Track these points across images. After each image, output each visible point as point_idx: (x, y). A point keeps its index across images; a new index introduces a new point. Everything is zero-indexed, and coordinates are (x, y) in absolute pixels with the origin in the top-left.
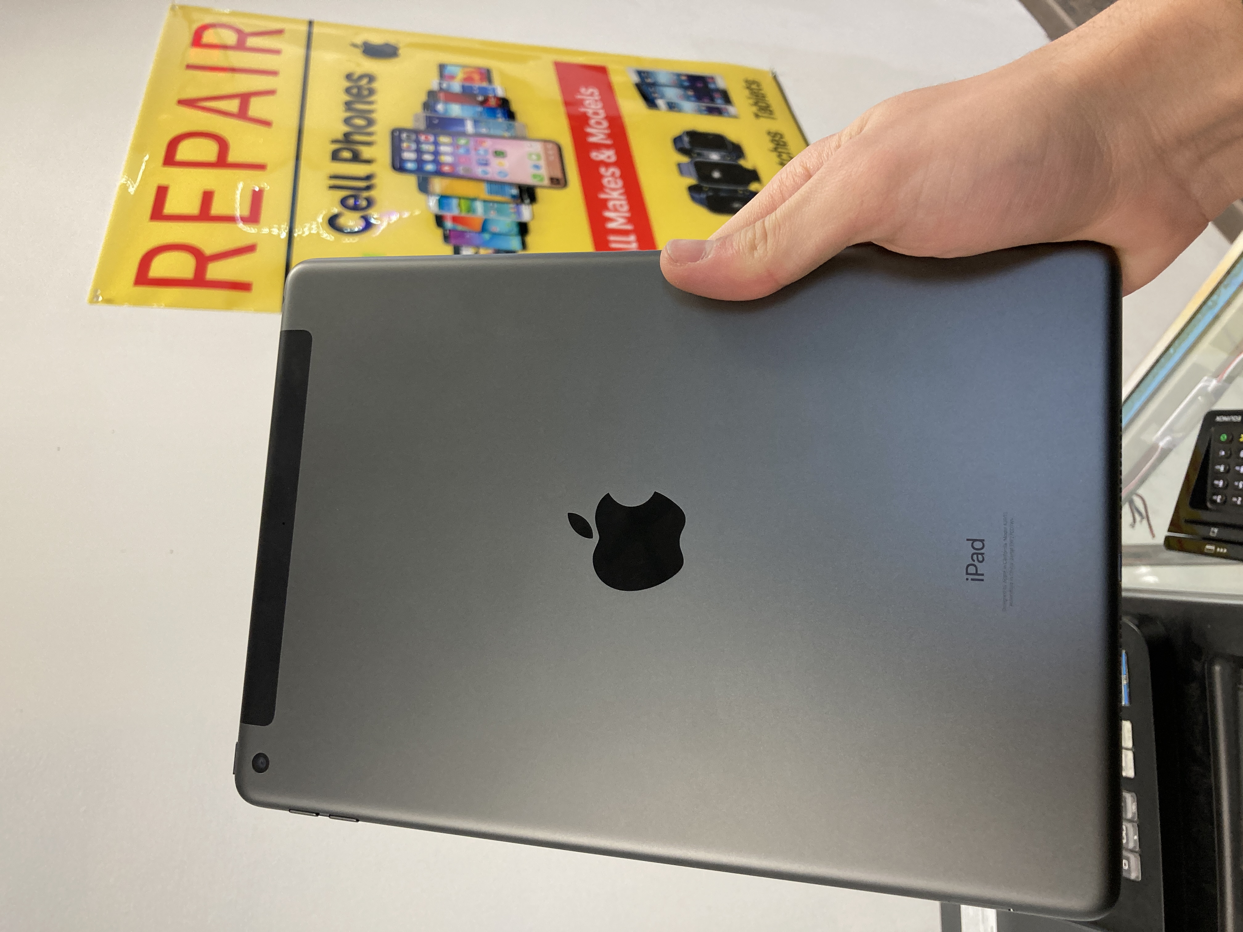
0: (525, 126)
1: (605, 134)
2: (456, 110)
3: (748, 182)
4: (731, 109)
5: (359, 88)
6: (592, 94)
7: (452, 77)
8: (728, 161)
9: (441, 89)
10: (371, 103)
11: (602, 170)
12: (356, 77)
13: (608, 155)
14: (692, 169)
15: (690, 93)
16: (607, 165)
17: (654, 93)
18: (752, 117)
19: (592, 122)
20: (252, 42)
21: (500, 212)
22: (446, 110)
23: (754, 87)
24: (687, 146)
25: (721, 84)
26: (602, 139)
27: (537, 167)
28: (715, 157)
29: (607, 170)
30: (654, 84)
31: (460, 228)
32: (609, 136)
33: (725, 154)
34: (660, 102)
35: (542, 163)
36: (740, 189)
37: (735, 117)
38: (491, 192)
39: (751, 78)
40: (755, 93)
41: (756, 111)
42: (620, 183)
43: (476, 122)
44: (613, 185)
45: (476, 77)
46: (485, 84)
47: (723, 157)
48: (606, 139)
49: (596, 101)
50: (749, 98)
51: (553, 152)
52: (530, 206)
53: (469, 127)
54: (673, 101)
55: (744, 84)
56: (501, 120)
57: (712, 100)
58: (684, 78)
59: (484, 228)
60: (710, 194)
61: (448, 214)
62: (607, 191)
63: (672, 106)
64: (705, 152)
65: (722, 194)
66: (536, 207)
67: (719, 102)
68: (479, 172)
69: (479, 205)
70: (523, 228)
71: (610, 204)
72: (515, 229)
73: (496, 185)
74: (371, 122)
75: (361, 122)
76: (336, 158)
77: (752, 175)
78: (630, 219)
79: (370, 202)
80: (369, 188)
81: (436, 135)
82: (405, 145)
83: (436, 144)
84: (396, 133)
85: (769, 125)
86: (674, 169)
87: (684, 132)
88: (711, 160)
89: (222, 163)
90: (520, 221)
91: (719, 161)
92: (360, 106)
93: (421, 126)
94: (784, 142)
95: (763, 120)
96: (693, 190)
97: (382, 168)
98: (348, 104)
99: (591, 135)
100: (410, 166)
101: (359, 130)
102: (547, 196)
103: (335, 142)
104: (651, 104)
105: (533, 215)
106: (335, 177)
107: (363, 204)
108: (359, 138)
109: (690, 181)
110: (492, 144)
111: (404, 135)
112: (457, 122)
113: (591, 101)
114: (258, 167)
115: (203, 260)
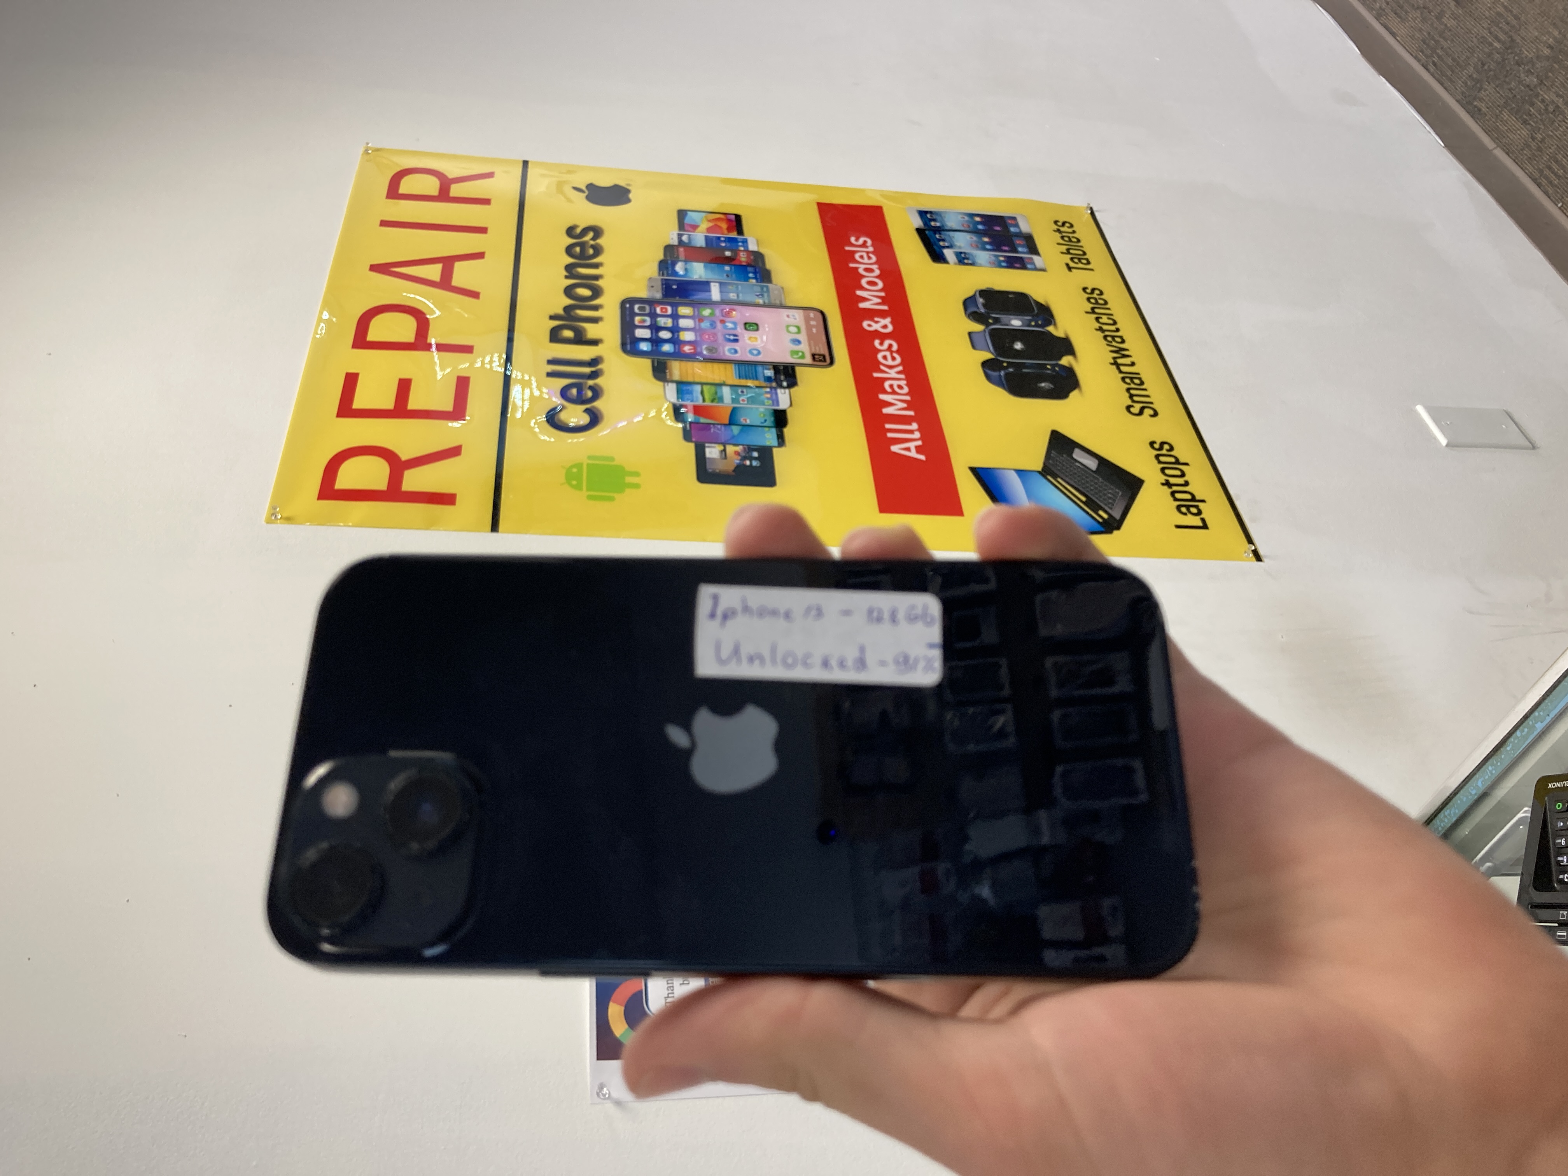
0: (782, 289)
1: (880, 297)
2: (698, 271)
3: (1058, 357)
4: (1037, 260)
5: (583, 245)
6: (864, 245)
7: (695, 227)
8: (1033, 328)
9: (682, 244)
10: (597, 266)
11: (877, 343)
12: (578, 230)
13: (881, 325)
14: (987, 340)
15: (986, 239)
16: (883, 337)
17: (942, 239)
18: (1063, 268)
19: (864, 282)
20: (456, 190)
21: (751, 399)
22: (687, 271)
23: (1065, 229)
24: (980, 309)
25: (1024, 227)
26: (877, 304)
27: (796, 342)
28: (1016, 323)
29: (881, 344)
30: (941, 229)
31: (703, 420)
32: (884, 301)
33: (1029, 318)
34: (949, 253)
35: (803, 337)
36: (1048, 363)
37: (1042, 270)
38: (742, 375)
39: (1060, 218)
40: (1066, 237)
41: (1069, 262)
42: (898, 360)
43: (724, 286)
44: (890, 362)
45: (724, 226)
46: (734, 235)
47: (1027, 323)
48: (881, 304)
49: (870, 253)
50: (1058, 244)
51: (816, 322)
52: (789, 391)
53: (715, 293)
54: (964, 251)
55: (1052, 226)
56: (752, 282)
57: (1013, 247)
58: (978, 219)
59: (733, 419)
60: (1010, 370)
61: (688, 404)
62: (883, 369)
63: (963, 259)
64: (1004, 318)
65: (1027, 371)
66: (796, 391)
67: (1022, 252)
68: (726, 351)
69: (726, 392)
70: (780, 419)
71: (887, 385)
72: (770, 420)
73: (747, 368)
74: (597, 292)
75: (585, 292)
76: (555, 336)
77: (1066, 346)
78: (910, 406)
79: (597, 393)
80: (595, 375)
81: (675, 306)
82: (637, 319)
83: (675, 316)
84: (627, 307)
85: (1085, 278)
86: (964, 340)
87: (977, 292)
88: (1013, 326)
89: (420, 344)
90: (777, 408)
91: (1021, 327)
92: (584, 271)
93: (657, 294)
94: (1104, 300)
95: (1077, 272)
96: (989, 366)
97: (610, 350)
98: (570, 268)
99: (863, 299)
100: (644, 347)
101: (583, 303)
102: (809, 376)
103: (554, 317)
104: (937, 257)
105: (792, 403)
106: (555, 361)
107: (588, 394)
108: (583, 313)
109: (985, 355)
110: (743, 314)
111: (636, 307)
112: (701, 286)
113: (862, 254)
114: (464, 349)
115: (399, 466)
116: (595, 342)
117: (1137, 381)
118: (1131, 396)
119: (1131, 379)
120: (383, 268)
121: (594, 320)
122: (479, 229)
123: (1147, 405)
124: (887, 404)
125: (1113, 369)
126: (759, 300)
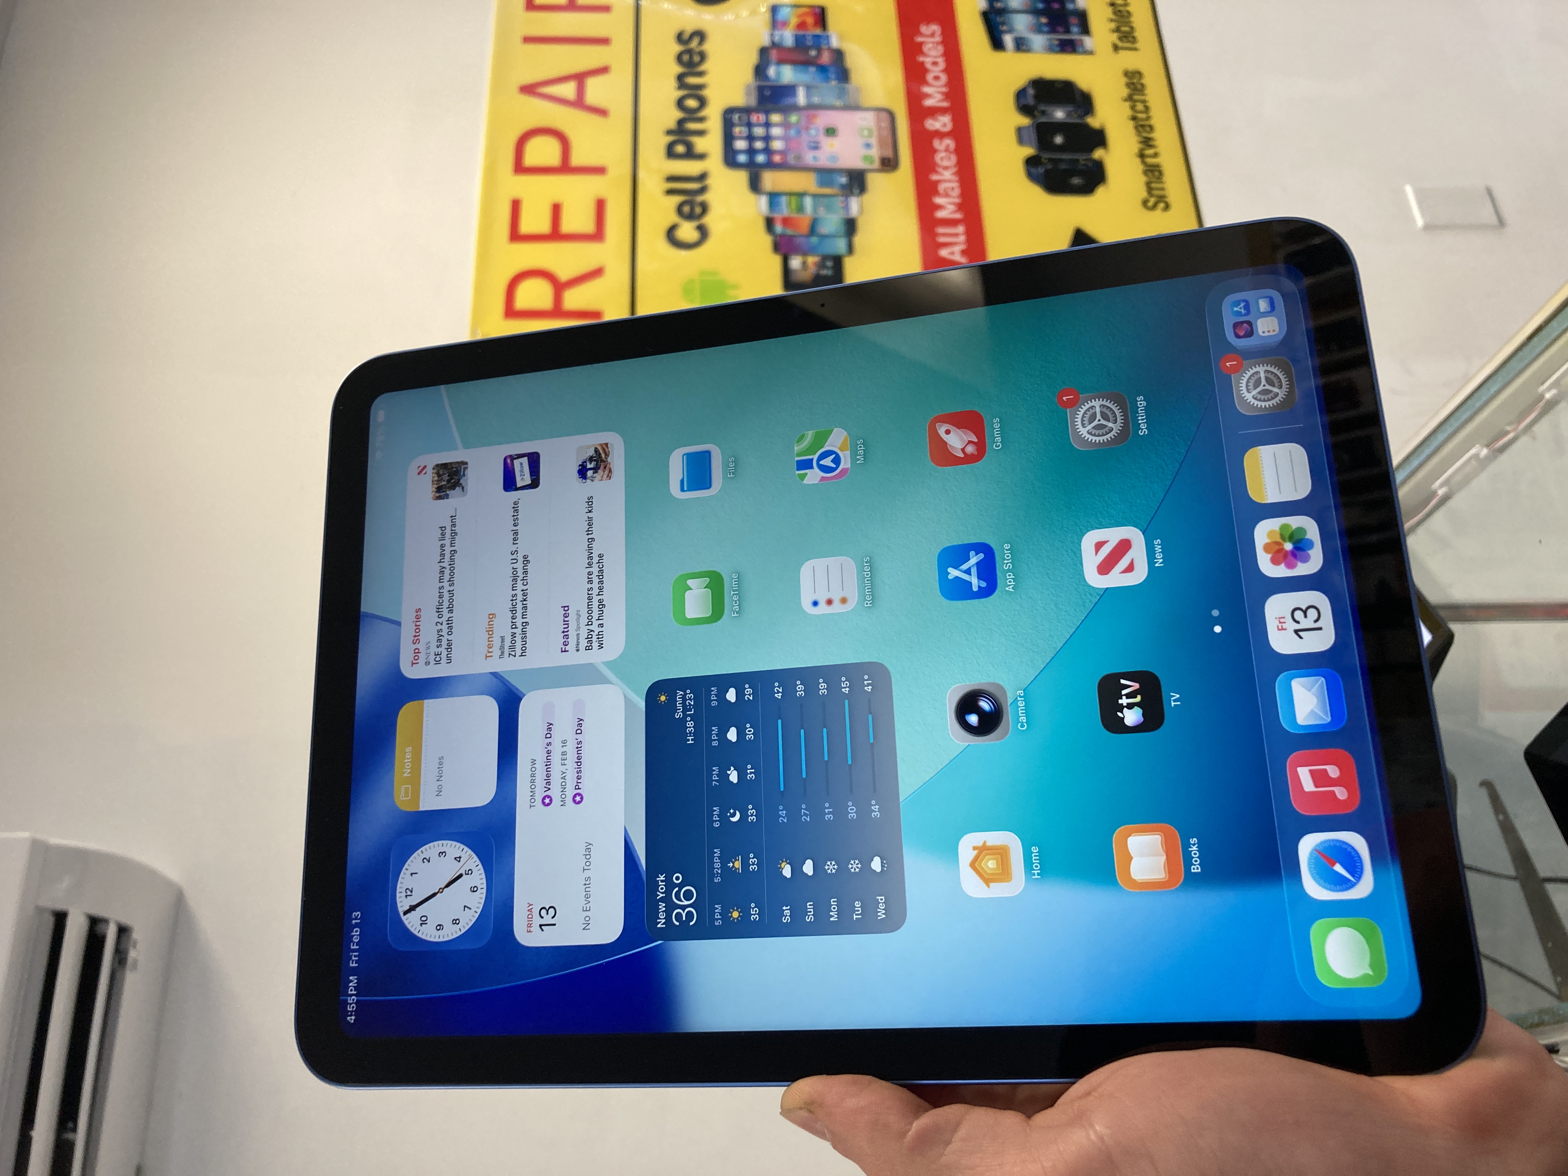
0: (858, 90)
1: (943, 93)
2: (787, 74)
3: (1091, 150)
4: (1088, 42)
5: (690, 52)
6: (933, 35)
7: (785, 24)
8: (1074, 120)
9: (774, 45)
10: (701, 74)
11: (936, 143)
12: (686, 36)
13: (942, 123)
14: (1032, 135)
15: (1044, 20)
16: (942, 136)
17: (1003, 24)
18: (1111, 49)
19: (930, 77)
21: (829, 208)
22: (777, 76)
23: (1120, 1)
24: (1031, 101)
26: (939, 101)
27: (868, 146)
28: (1060, 114)
29: (941, 143)
30: (1002, 12)
31: (789, 232)
32: (947, 96)
33: (1071, 109)
34: (1008, 40)
35: (874, 141)
36: (1081, 157)
37: (1091, 53)
38: (822, 183)
40: (1120, 11)
41: (1117, 42)
42: (954, 159)
43: (809, 88)
44: (946, 163)
45: (810, 20)
46: (818, 31)
47: (1069, 114)
48: (943, 100)
49: (938, 43)
50: (1112, 20)
51: (885, 124)
52: (859, 199)
53: (801, 98)
54: (1023, 37)
56: (834, 83)
57: (1067, 29)
59: (813, 230)
60: (1049, 167)
61: (777, 216)
62: (940, 170)
63: (1021, 45)
64: (1049, 109)
65: (1063, 166)
66: (867, 197)
67: (1075, 33)
68: (809, 158)
69: (808, 202)
70: (851, 226)
71: (941, 187)
72: (842, 229)
73: (825, 174)
74: (703, 102)
75: (692, 103)
76: (671, 153)
77: (1099, 138)
78: (960, 207)
79: (705, 208)
80: (703, 190)
81: (767, 112)
82: (737, 130)
83: (767, 125)
84: (728, 115)
85: (1128, 60)
86: (1012, 136)
87: (1030, 82)
88: (1056, 119)
89: (565, 167)
90: (849, 217)
91: (1063, 119)
92: (692, 80)
93: (753, 102)
94: (1142, 85)
95: (1122, 53)
96: (1031, 163)
97: (714, 164)
98: (680, 78)
99: (928, 96)
100: (742, 158)
101: (692, 115)
102: (877, 181)
103: (669, 132)
104: (997, 44)
105: (861, 210)
106: (672, 179)
107: (698, 210)
108: (692, 126)
109: (1029, 151)
110: (824, 119)
111: (736, 117)
112: (789, 90)
113: (931, 45)
114: (599, 170)
115: (559, 287)
116: (701, 157)
117: (1157, 174)
118: (1150, 189)
119: (1152, 171)
120: (529, 89)
121: (701, 133)
122: (604, 41)
123: (1161, 199)
124: (939, 207)
125: (1138, 161)
126: (838, 103)
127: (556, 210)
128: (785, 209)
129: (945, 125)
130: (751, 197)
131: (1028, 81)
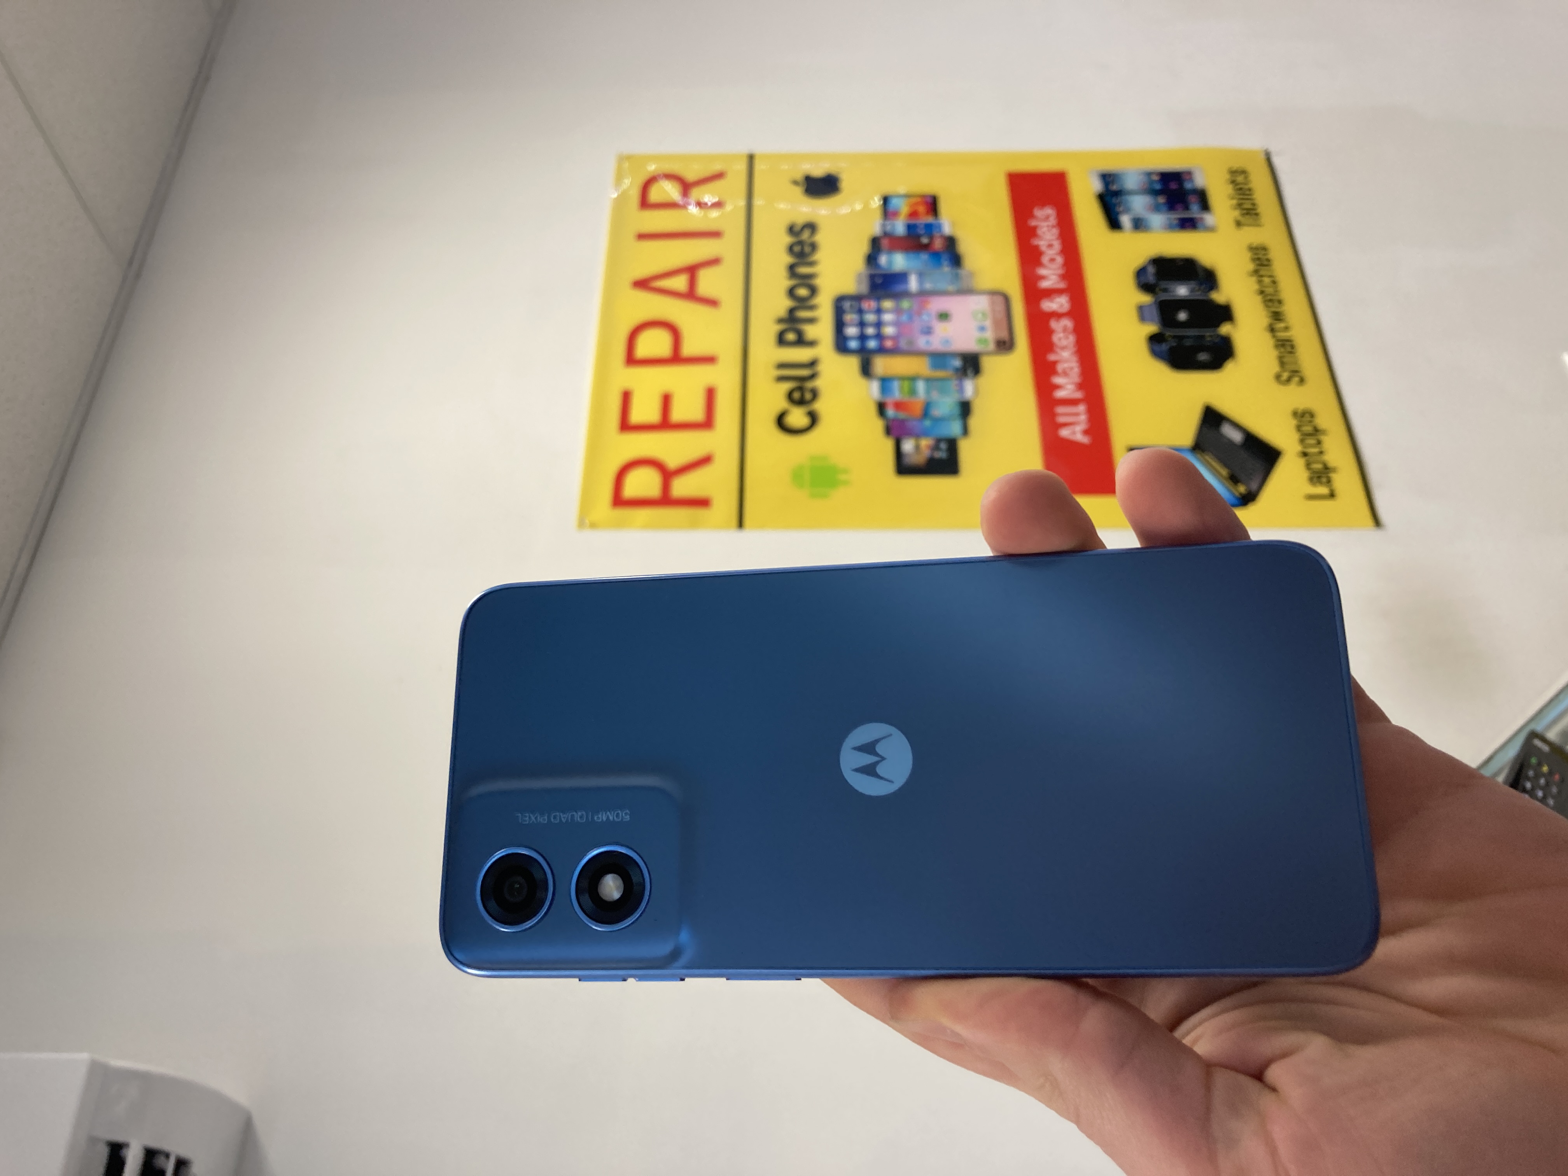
0: (971, 275)
1: (1059, 275)
2: (898, 261)
3: (1217, 325)
4: (1209, 219)
5: (801, 243)
6: (1047, 218)
7: (895, 214)
8: (1198, 296)
9: (886, 234)
10: (812, 264)
11: (1054, 324)
12: (797, 229)
13: (1059, 304)
14: (1155, 312)
15: (1161, 200)
17: (1120, 204)
18: (1232, 225)
19: (1045, 259)
20: (696, 194)
21: (943, 391)
22: (890, 263)
23: (1240, 179)
24: (1151, 278)
25: (1200, 181)
26: (1056, 283)
27: (982, 329)
28: (1182, 291)
29: (1058, 323)
30: (1118, 193)
31: (902, 415)
32: (1063, 277)
33: (1195, 286)
34: (1125, 220)
35: (988, 323)
36: (1207, 333)
37: (1211, 229)
38: (935, 367)
39: (1236, 165)
40: (1241, 189)
41: (1240, 218)
42: (1072, 339)
43: (921, 275)
44: (1064, 343)
45: (922, 209)
46: (930, 220)
47: (1192, 291)
48: (1060, 282)
49: (1053, 227)
50: (1233, 198)
51: (1000, 307)
52: (974, 381)
53: (913, 284)
54: (1141, 216)
55: (1228, 176)
56: (946, 269)
57: (1187, 208)
58: (1156, 178)
59: (926, 413)
60: (1174, 344)
61: (889, 400)
62: (1058, 350)
63: (1139, 225)
64: (1172, 286)
65: (1188, 343)
66: (982, 379)
67: (1195, 211)
68: (922, 342)
69: (921, 386)
70: (965, 409)
71: (1060, 368)
72: (957, 411)
73: (938, 358)
74: (813, 290)
75: (803, 292)
76: (781, 340)
77: (1225, 313)
78: (1080, 386)
79: (815, 394)
80: (813, 376)
81: (879, 299)
82: (848, 317)
83: (879, 311)
84: (839, 303)
85: (1252, 235)
86: (1134, 315)
87: (1150, 261)
88: (1178, 296)
89: (676, 358)
90: (963, 400)
91: (1187, 296)
92: (803, 270)
93: (864, 289)
94: (1268, 260)
95: (1246, 229)
96: (1154, 340)
97: (825, 350)
98: (792, 268)
99: (1043, 278)
100: (853, 344)
101: (802, 303)
102: (991, 364)
103: (780, 321)
104: (1114, 224)
105: (976, 391)
106: (782, 366)
107: (808, 396)
108: (803, 314)
109: (1152, 328)
110: (937, 304)
111: (847, 305)
112: (901, 277)
113: (1045, 229)
114: (709, 360)
115: (668, 475)
116: (812, 344)
117: (1289, 349)
118: (1282, 363)
119: (1283, 346)
120: (642, 284)
121: (811, 321)
122: (715, 234)
123: (1295, 372)
124: (1057, 387)
125: (1267, 336)
126: (951, 288)
127: (666, 401)
128: (898, 393)
129: (1062, 306)
130: (862, 382)
131: (1148, 259)
